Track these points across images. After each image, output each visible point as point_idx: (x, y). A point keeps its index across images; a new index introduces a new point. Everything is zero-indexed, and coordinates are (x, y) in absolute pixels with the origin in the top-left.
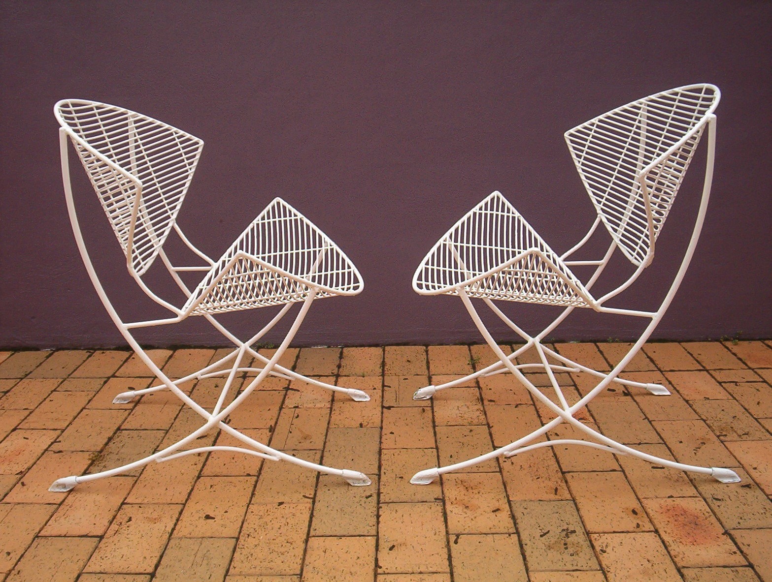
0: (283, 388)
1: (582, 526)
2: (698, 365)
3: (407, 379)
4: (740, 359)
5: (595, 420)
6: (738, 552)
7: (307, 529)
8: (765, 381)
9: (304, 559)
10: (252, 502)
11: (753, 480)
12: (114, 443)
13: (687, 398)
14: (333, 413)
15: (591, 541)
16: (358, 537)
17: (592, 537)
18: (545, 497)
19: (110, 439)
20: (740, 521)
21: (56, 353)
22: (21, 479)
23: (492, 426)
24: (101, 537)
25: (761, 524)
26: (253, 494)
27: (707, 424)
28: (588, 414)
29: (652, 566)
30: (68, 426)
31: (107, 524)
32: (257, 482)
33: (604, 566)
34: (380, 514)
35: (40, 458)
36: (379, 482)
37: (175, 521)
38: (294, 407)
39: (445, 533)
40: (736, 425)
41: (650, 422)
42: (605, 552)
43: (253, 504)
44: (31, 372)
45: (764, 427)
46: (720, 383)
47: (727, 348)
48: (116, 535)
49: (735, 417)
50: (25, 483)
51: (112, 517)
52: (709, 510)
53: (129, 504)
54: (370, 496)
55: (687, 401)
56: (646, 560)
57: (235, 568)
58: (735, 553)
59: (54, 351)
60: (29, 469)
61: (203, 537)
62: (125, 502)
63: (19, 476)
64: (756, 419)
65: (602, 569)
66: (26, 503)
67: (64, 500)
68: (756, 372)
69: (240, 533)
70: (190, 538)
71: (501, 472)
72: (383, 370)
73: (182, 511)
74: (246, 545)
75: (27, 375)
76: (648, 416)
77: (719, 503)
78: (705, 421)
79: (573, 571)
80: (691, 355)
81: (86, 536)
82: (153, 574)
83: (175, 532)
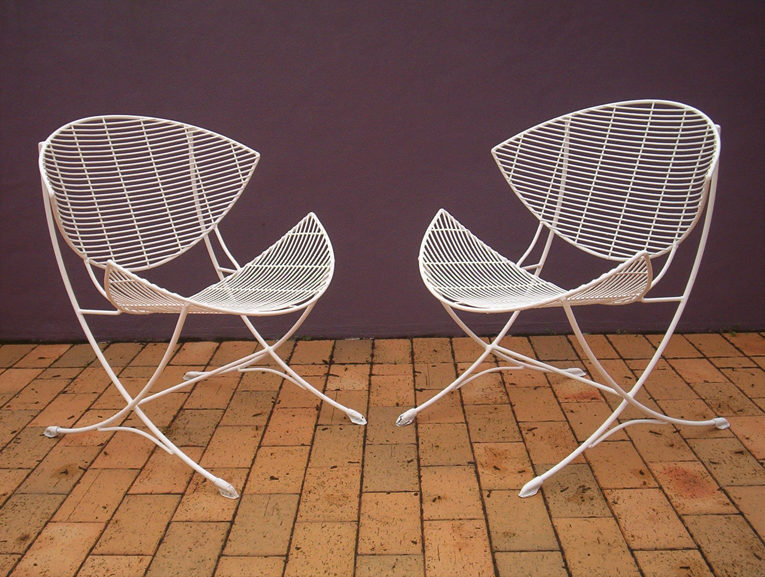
0: (324, 374)
1: (596, 483)
2: (699, 353)
3: (435, 366)
4: (738, 349)
5: (606, 400)
6: (731, 504)
7: (359, 487)
8: (759, 367)
9: (359, 510)
10: (309, 466)
11: (746, 448)
12: (179, 420)
13: (689, 382)
14: (371, 395)
15: (604, 495)
16: (404, 493)
17: (605, 492)
19: (175, 417)
20: (733, 479)
21: (111, 345)
22: (102, 449)
23: (515, 405)
24: (183, 494)
25: (751, 482)
26: (309, 460)
27: (706, 403)
28: (599, 395)
29: (657, 513)
31: (186, 484)
32: (311, 450)
33: (616, 514)
34: (421, 475)
36: (418, 451)
37: (244, 482)
38: (337, 390)
39: (478, 489)
40: (732, 404)
41: (655, 401)
42: (616, 503)
43: (310, 468)
44: (92, 362)
45: (757, 405)
46: (719, 369)
47: (726, 339)
48: (195, 492)
49: (732, 396)
50: (107, 452)
51: (189, 479)
52: (707, 472)
54: (412, 461)
55: (688, 384)
56: (652, 510)
57: (301, 516)
58: (728, 504)
59: (110, 344)
60: (108, 441)
61: (271, 494)
63: (101, 447)
64: (750, 399)
65: (614, 516)
66: (112, 469)
67: (144, 466)
68: (751, 360)
69: (302, 490)
70: (260, 494)
71: (524, 441)
72: (413, 359)
73: (249, 473)
74: (309, 499)
75: (89, 364)
76: (653, 396)
77: (715, 466)
78: (704, 400)
79: (590, 517)
80: (693, 345)
81: (169, 493)
82: (232, 523)
83: (246, 490)
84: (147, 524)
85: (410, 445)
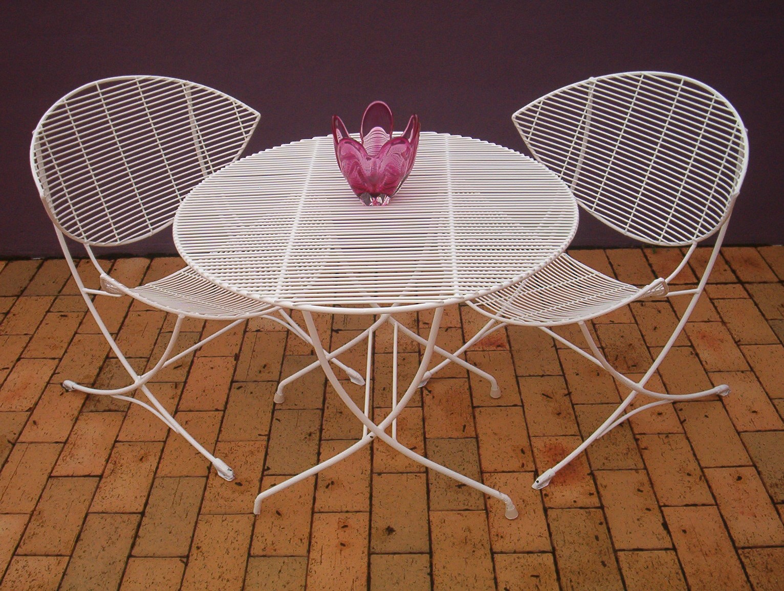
1: (479, 465)
5: (511, 348)
10: (219, 439)
12: (104, 373)
13: (595, 322)
14: (289, 338)
17: (484, 476)
18: (455, 434)
19: (101, 369)
20: (605, 461)
21: (46, 264)
22: (30, 416)
24: (101, 477)
25: (621, 464)
26: (220, 431)
27: (604, 353)
28: (506, 340)
29: (525, 505)
30: (64, 354)
31: (104, 463)
32: (223, 417)
33: (488, 505)
34: (321, 451)
35: (44, 391)
36: (322, 418)
37: (158, 461)
38: (256, 331)
39: (370, 472)
40: (629, 355)
41: (557, 351)
43: (220, 441)
44: (26, 288)
45: (652, 358)
48: (112, 475)
49: (632, 344)
50: (35, 420)
51: (108, 455)
53: (120, 442)
54: (315, 433)
55: (594, 325)
56: (521, 500)
57: (205, 507)
58: (593, 494)
59: (44, 261)
60: (36, 404)
61: (181, 477)
62: (117, 439)
63: (29, 413)
64: (648, 348)
65: (486, 509)
66: (38, 443)
67: (68, 439)
70: (171, 477)
71: (422, 407)
73: (163, 448)
74: (214, 484)
75: (22, 292)
78: (603, 349)
79: (464, 510)
81: (89, 476)
82: (143, 514)
83: (159, 470)
84: (66, 516)
85: (315, 411)
